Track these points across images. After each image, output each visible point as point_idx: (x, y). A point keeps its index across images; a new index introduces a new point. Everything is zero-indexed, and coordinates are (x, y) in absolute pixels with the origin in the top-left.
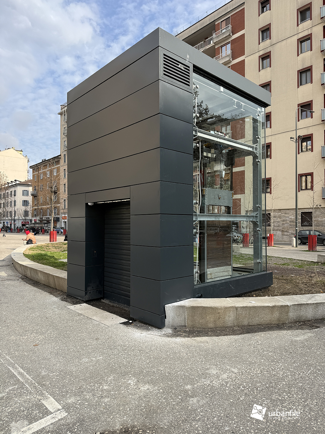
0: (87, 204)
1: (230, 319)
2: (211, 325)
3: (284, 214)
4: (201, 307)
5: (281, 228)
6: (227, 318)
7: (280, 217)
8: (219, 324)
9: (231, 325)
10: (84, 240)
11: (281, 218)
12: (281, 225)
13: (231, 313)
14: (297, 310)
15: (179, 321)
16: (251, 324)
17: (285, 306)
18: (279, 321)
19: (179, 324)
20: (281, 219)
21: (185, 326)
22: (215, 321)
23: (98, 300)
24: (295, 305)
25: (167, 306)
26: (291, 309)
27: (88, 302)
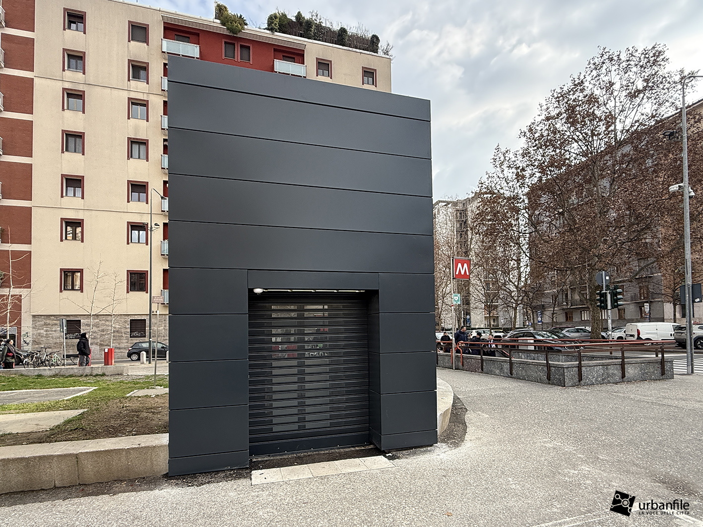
0: (251, 291)
3: (103, 322)
5: (99, 341)
7: (96, 325)
11: (99, 327)
12: (99, 336)
20: (99, 329)
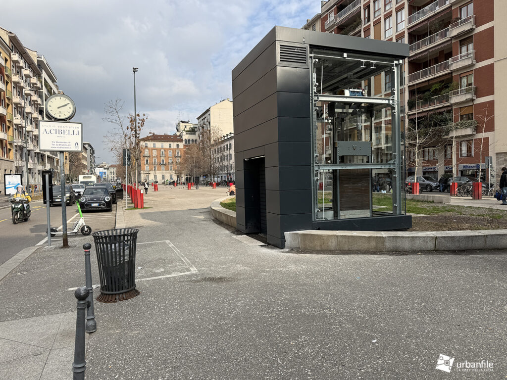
0: (244, 159)
1: (333, 244)
2: (318, 248)
4: (310, 234)
6: (330, 243)
8: (324, 247)
9: (333, 249)
10: (244, 187)
13: (333, 240)
14: (393, 241)
15: (295, 244)
16: (350, 250)
17: (380, 237)
18: (377, 249)
19: (296, 247)
21: (299, 248)
22: (321, 245)
23: (257, 233)
24: (390, 237)
25: (285, 233)
26: (386, 240)
27: (247, 234)
